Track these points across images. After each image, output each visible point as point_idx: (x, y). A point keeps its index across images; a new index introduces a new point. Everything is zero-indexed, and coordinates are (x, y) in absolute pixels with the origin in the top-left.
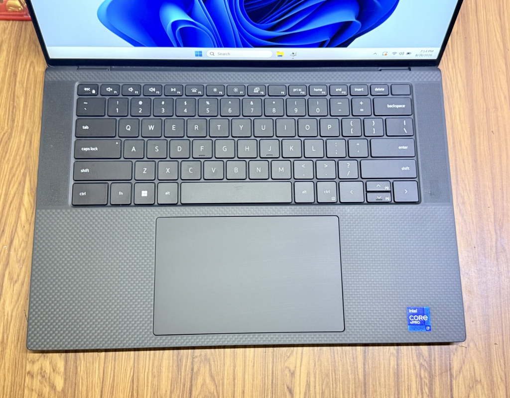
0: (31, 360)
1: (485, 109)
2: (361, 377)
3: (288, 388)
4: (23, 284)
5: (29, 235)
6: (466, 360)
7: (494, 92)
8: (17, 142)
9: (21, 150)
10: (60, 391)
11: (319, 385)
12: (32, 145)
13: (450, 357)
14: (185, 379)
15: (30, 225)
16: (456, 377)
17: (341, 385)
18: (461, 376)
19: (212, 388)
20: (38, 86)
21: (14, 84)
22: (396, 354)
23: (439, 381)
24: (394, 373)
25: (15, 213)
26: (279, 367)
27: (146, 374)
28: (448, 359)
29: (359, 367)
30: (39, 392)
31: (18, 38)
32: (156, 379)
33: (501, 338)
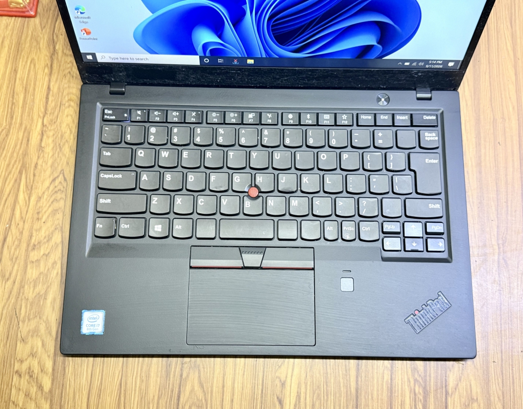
0: (20, 360)
1: (492, 120)
2: (353, 391)
3: (278, 398)
4: (14, 282)
5: (22, 233)
6: (462, 377)
7: (502, 102)
8: (14, 139)
9: (18, 147)
10: (47, 391)
11: (310, 397)
12: (30, 142)
13: (446, 373)
14: (173, 385)
15: (24, 222)
16: (452, 394)
17: (332, 398)
18: (457, 393)
19: (200, 395)
20: (37, 83)
21: (14, 80)
22: (390, 368)
23: (434, 397)
24: (388, 387)
25: (9, 211)
26: (270, 377)
27: (134, 378)
28: (444, 375)
29: (352, 380)
30: (26, 392)
31: (21, 34)
32: (144, 384)
33: (499, 355)
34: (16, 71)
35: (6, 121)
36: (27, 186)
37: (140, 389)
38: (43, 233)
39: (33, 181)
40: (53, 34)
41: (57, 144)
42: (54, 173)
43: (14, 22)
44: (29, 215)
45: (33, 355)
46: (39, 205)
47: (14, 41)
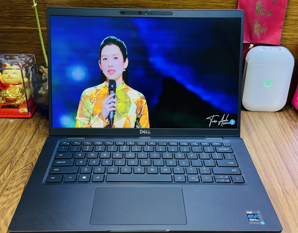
12: (17, 154)
34: (16, 133)
35: (6, 147)
36: (10, 168)
38: (14, 184)
39: (14, 166)
40: (39, 123)
41: (32, 154)
42: (27, 163)
43: (20, 120)
44: (9, 177)
46: (15, 174)
47: (18, 125)
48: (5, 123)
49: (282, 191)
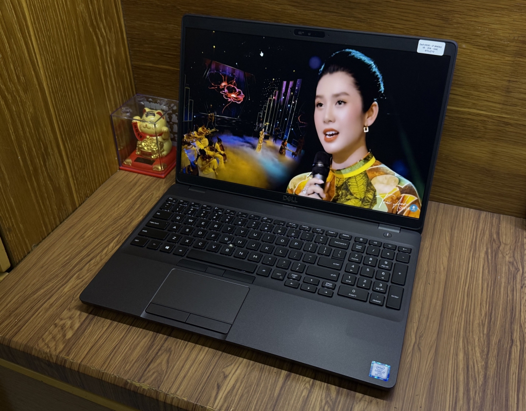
0: (61, 318)
1: (427, 271)
2: (276, 395)
3: (218, 384)
4: (83, 281)
5: (101, 260)
8: (123, 221)
10: (67, 339)
11: (242, 390)
13: (353, 404)
14: (149, 357)
17: (258, 395)
19: (164, 367)
22: (309, 389)
25: (101, 249)
26: (218, 370)
28: (351, 405)
30: (54, 336)
31: (152, 183)
32: (130, 351)
35: (123, 213)
36: (117, 241)
37: (126, 353)
45: (70, 318)
47: (147, 185)
48: (135, 180)
49: (414, 345)
